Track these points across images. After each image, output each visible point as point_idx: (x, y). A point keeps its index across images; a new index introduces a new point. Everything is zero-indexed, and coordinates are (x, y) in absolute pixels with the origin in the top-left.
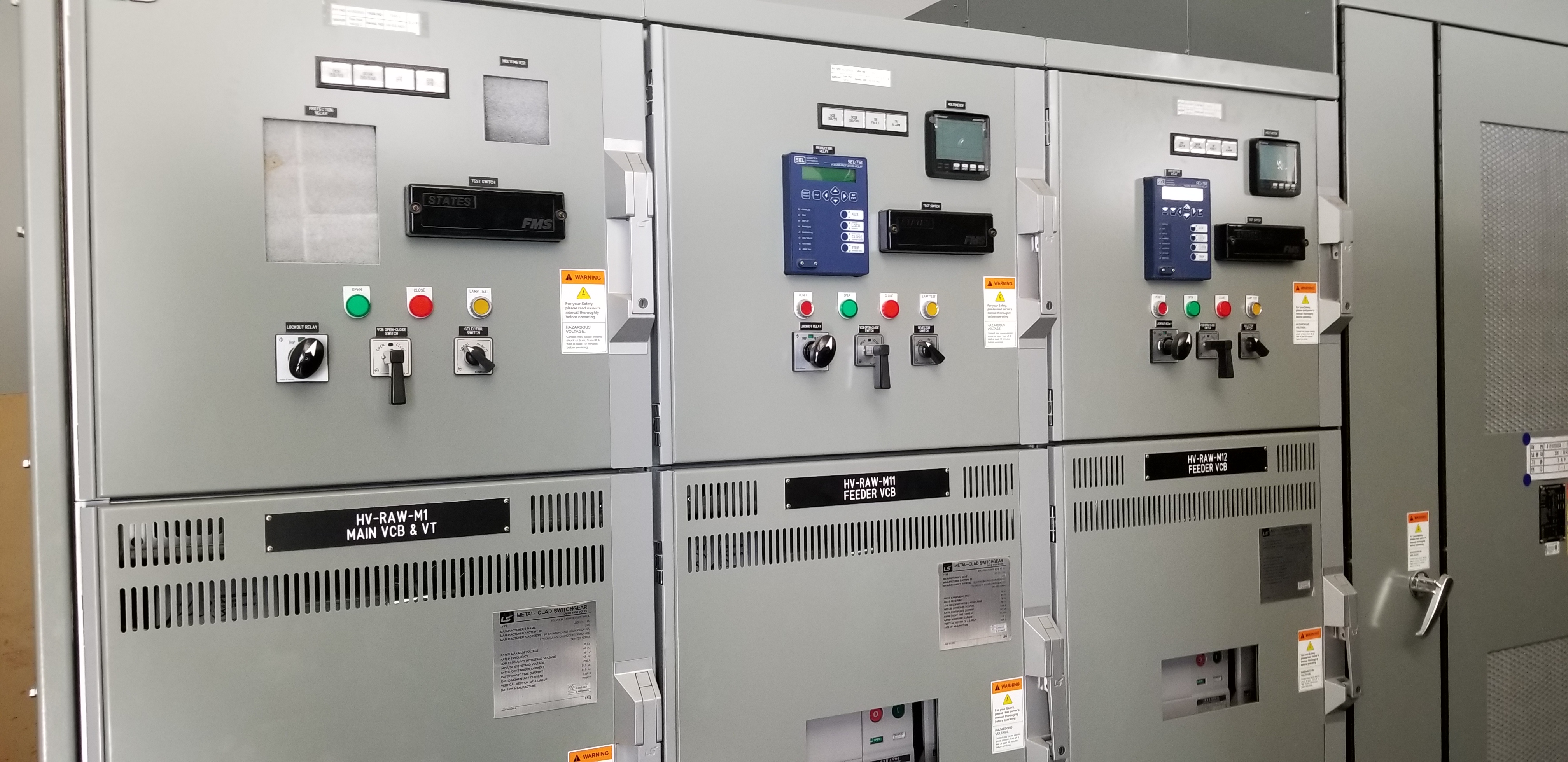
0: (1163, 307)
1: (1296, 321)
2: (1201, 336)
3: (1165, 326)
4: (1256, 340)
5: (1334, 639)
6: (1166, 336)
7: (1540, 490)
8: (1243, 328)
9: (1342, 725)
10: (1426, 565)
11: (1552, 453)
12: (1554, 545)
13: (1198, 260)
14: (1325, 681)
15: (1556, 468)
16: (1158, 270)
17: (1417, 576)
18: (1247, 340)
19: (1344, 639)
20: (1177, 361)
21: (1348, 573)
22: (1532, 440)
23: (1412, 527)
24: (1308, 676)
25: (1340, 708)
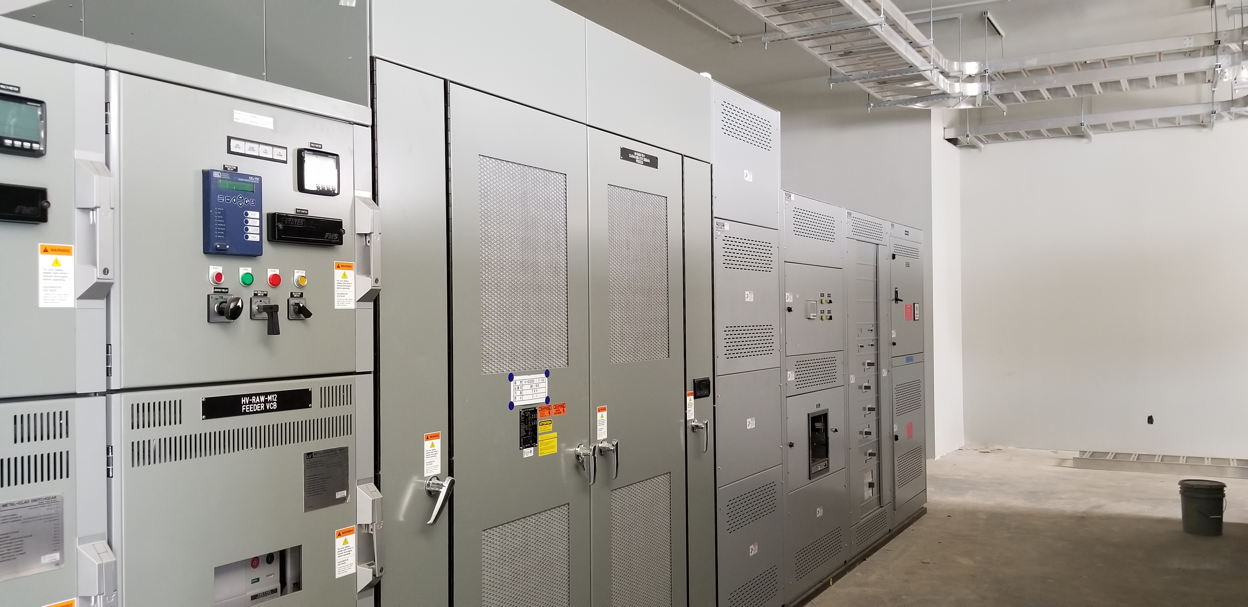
0: (219, 276)
1: (337, 291)
2: (254, 301)
3: (222, 292)
4: (301, 305)
5: (364, 533)
6: (222, 300)
7: (520, 412)
8: (292, 296)
9: (371, 599)
10: (438, 471)
11: (529, 387)
12: (530, 450)
13: (251, 240)
14: (357, 566)
15: (531, 397)
16: (214, 246)
17: (431, 480)
18: (294, 305)
19: (372, 533)
20: (232, 321)
21: (377, 483)
22: (515, 378)
23: (427, 444)
24: (343, 565)
25: (369, 586)
